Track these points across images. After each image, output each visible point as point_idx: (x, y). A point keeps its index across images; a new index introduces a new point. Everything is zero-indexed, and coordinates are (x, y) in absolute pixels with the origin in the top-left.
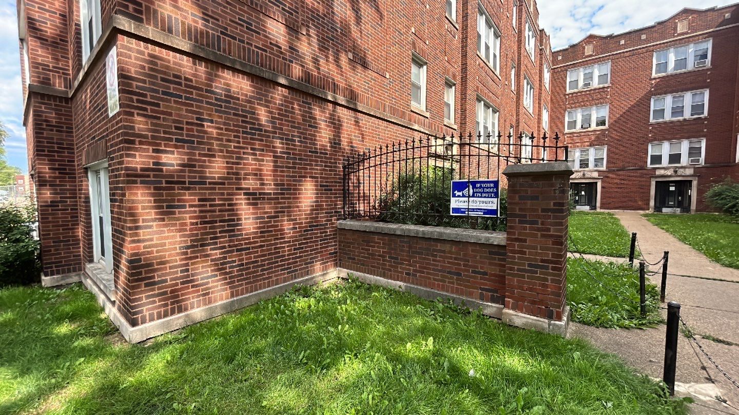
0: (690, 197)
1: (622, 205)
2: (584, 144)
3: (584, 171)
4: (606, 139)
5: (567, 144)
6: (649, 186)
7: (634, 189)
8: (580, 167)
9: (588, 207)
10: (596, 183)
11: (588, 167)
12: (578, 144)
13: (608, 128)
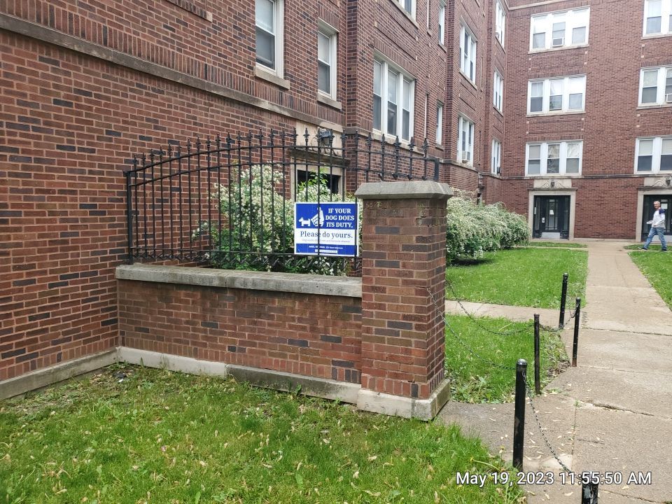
1: (601, 231)
2: (554, 135)
3: (553, 178)
4: (582, 130)
5: (529, 133)
6: (635, 203)
7: (617, 207)
8: (548, 172)
9: (559, 234)
10: (569, 197)
11: (558, 172)
12: (545, 135)
13: (585, 112)
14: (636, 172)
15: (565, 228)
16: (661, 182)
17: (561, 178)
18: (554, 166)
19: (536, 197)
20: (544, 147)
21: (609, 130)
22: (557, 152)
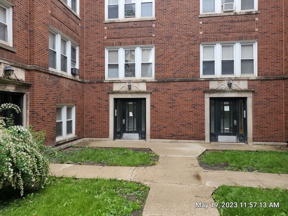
0: (245, 120)
1: (175, 133)
2: (129, 40)
3: (130, 82)
4: (154, 35)
5: (107, 39)
6: (203, 105)
7: (187, 109)
8: (126, 76)
9: (137, 135)
10: (145, 99)
11: (134, 76)
12: (121, 40)
13: (155, 19)
14: (202, 76)
15: (143, 129)
16: (224, 86)
17: (138, 82)
18: (131, 71)
19: (116, 100)
20: (121, 52)
21: (177, 36)
22: (133, 57)
